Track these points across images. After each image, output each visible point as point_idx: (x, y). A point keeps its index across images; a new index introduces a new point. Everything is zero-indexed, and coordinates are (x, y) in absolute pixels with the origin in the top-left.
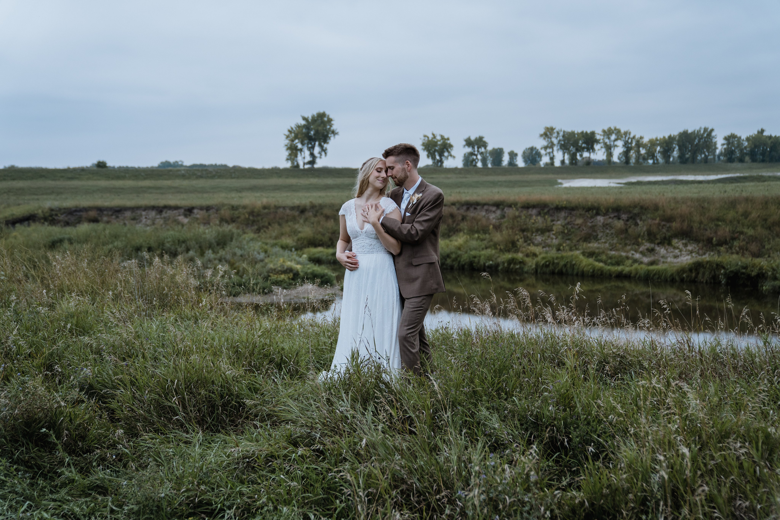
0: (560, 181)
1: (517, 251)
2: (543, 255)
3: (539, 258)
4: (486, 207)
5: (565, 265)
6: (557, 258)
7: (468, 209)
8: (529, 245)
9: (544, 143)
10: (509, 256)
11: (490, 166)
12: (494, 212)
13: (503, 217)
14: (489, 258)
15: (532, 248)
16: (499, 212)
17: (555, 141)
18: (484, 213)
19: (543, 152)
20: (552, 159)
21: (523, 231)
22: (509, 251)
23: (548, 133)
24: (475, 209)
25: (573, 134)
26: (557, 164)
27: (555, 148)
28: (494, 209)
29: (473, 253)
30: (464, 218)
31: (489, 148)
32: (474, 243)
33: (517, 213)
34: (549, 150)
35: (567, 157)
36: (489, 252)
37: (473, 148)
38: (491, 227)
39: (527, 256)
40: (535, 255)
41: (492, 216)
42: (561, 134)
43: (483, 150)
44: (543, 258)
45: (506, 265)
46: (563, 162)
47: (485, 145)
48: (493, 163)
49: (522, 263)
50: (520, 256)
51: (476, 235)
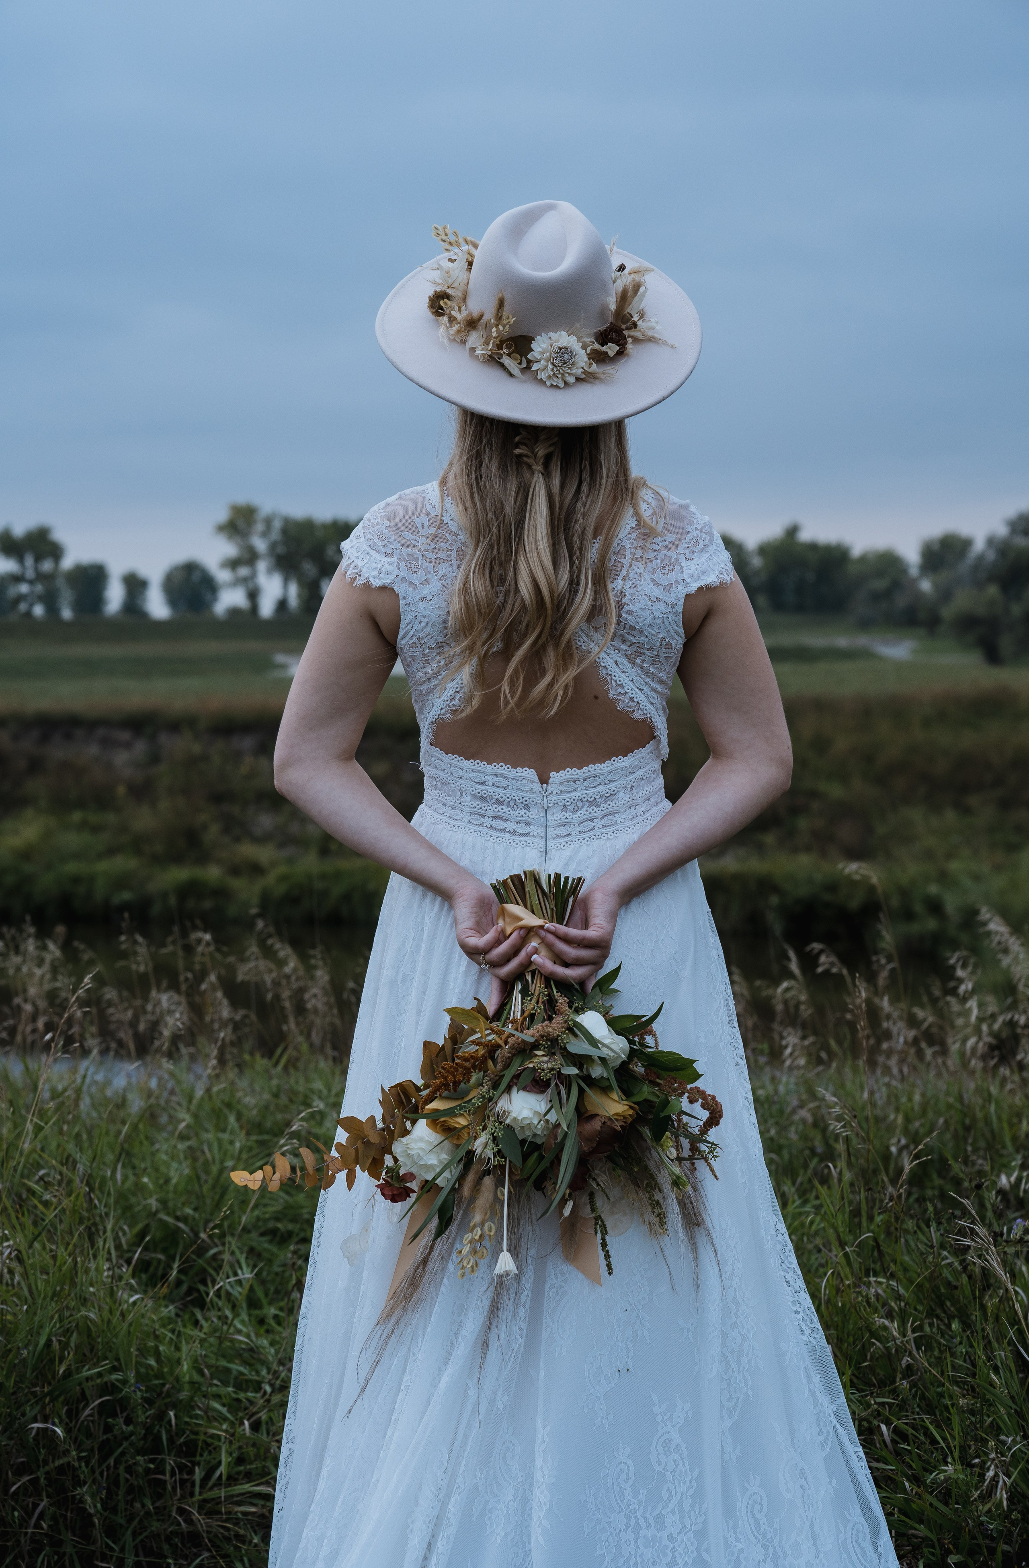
0: (280, 658)
1: (203, 859)
2: (281, 870)
3: (270, 879)
4: (101, 732)
5: (347, 897)
6: (323, 876)
7: (45, 738)
8: (237, 840)
9: (228, 549)
10: (179, 874)
11: (67, 614)
12: (128, 745)
13: (154, 759)
14: (121, 882)
15: (248, 850)
16: (141, 747)
17: (260, 545)
18: (93, 750)
19: (223, 576)
20: (253, 595)
21: (218, 798)
22: (177, 859)
23: (241, 523)
24: (68, 736)
25: (308, 526)
26: (267, 608)
27: (262, 566)
28: (125, 736)
29: (72, 868)
30: (35, 766)
31: (68, 563)
32: (71, 840)
33: (197, 748)
34: (243, 571)
35: (293, 590)
36: (122, 863)
37: (21, 560)
38: (121, 790)
39: (235, 871)
40: (256, 869)
41: (120, 758)
42: (277, 525)
43: (47, 566)
44: (283, 878)
45: (173, 901)
46: (282, 605)
47: (55, 551)
48: (79, 606)
49: (221, 893)
50: (213, 873)
51: (77, 816)
